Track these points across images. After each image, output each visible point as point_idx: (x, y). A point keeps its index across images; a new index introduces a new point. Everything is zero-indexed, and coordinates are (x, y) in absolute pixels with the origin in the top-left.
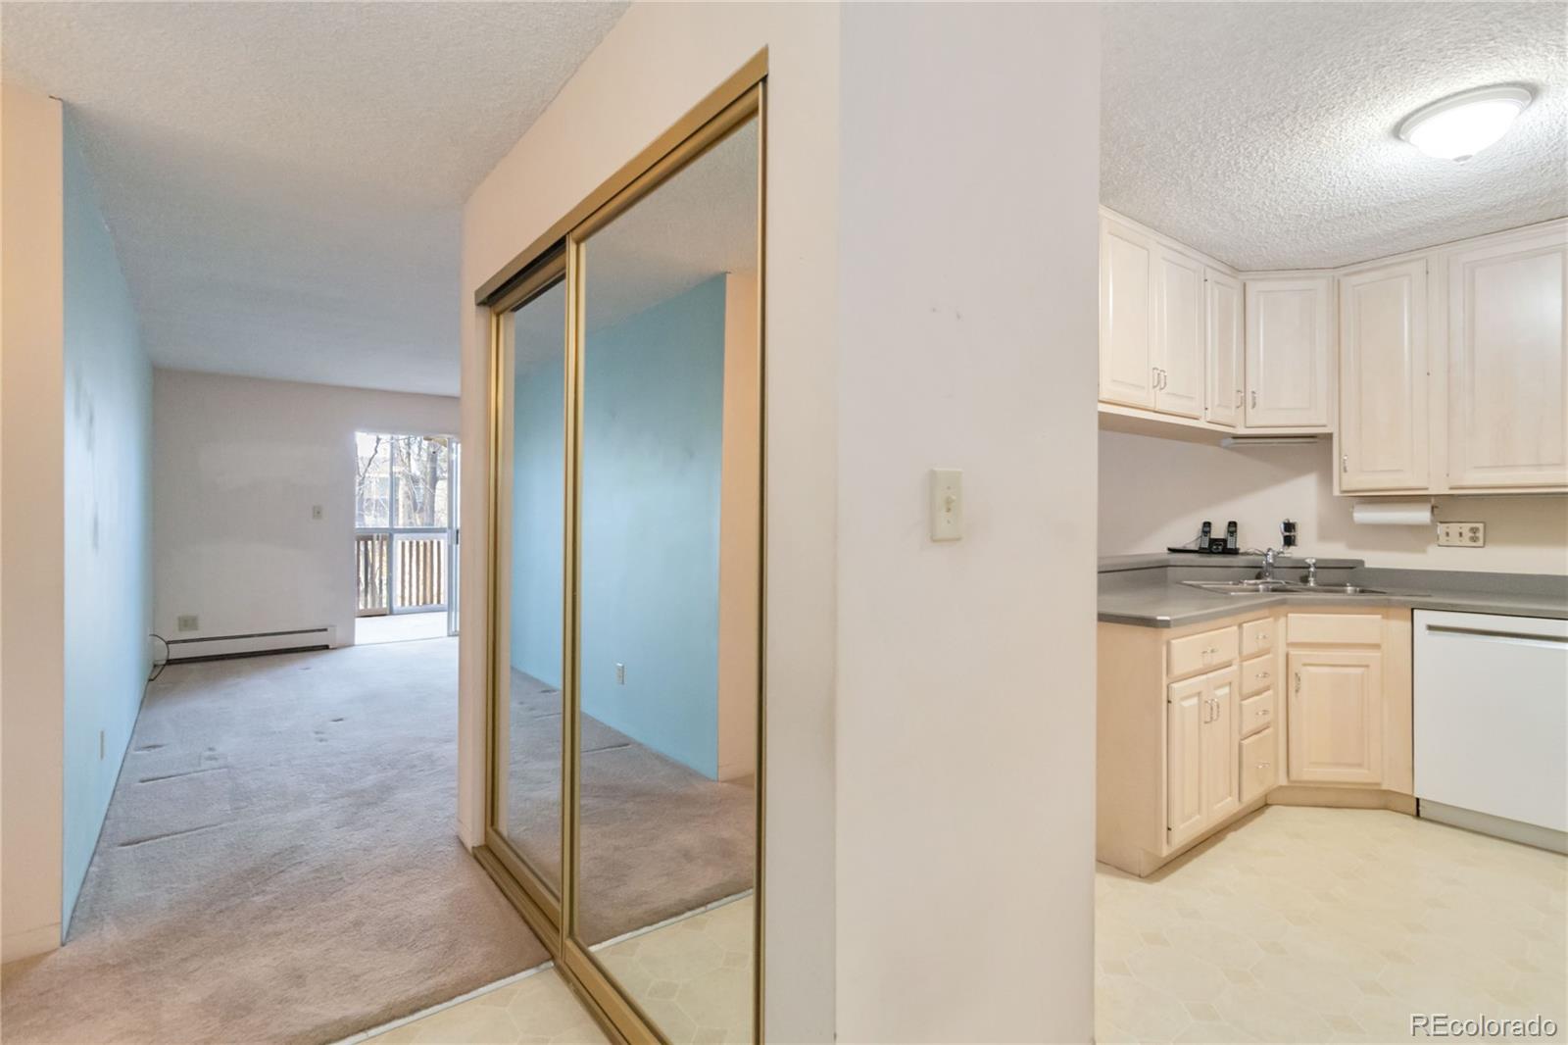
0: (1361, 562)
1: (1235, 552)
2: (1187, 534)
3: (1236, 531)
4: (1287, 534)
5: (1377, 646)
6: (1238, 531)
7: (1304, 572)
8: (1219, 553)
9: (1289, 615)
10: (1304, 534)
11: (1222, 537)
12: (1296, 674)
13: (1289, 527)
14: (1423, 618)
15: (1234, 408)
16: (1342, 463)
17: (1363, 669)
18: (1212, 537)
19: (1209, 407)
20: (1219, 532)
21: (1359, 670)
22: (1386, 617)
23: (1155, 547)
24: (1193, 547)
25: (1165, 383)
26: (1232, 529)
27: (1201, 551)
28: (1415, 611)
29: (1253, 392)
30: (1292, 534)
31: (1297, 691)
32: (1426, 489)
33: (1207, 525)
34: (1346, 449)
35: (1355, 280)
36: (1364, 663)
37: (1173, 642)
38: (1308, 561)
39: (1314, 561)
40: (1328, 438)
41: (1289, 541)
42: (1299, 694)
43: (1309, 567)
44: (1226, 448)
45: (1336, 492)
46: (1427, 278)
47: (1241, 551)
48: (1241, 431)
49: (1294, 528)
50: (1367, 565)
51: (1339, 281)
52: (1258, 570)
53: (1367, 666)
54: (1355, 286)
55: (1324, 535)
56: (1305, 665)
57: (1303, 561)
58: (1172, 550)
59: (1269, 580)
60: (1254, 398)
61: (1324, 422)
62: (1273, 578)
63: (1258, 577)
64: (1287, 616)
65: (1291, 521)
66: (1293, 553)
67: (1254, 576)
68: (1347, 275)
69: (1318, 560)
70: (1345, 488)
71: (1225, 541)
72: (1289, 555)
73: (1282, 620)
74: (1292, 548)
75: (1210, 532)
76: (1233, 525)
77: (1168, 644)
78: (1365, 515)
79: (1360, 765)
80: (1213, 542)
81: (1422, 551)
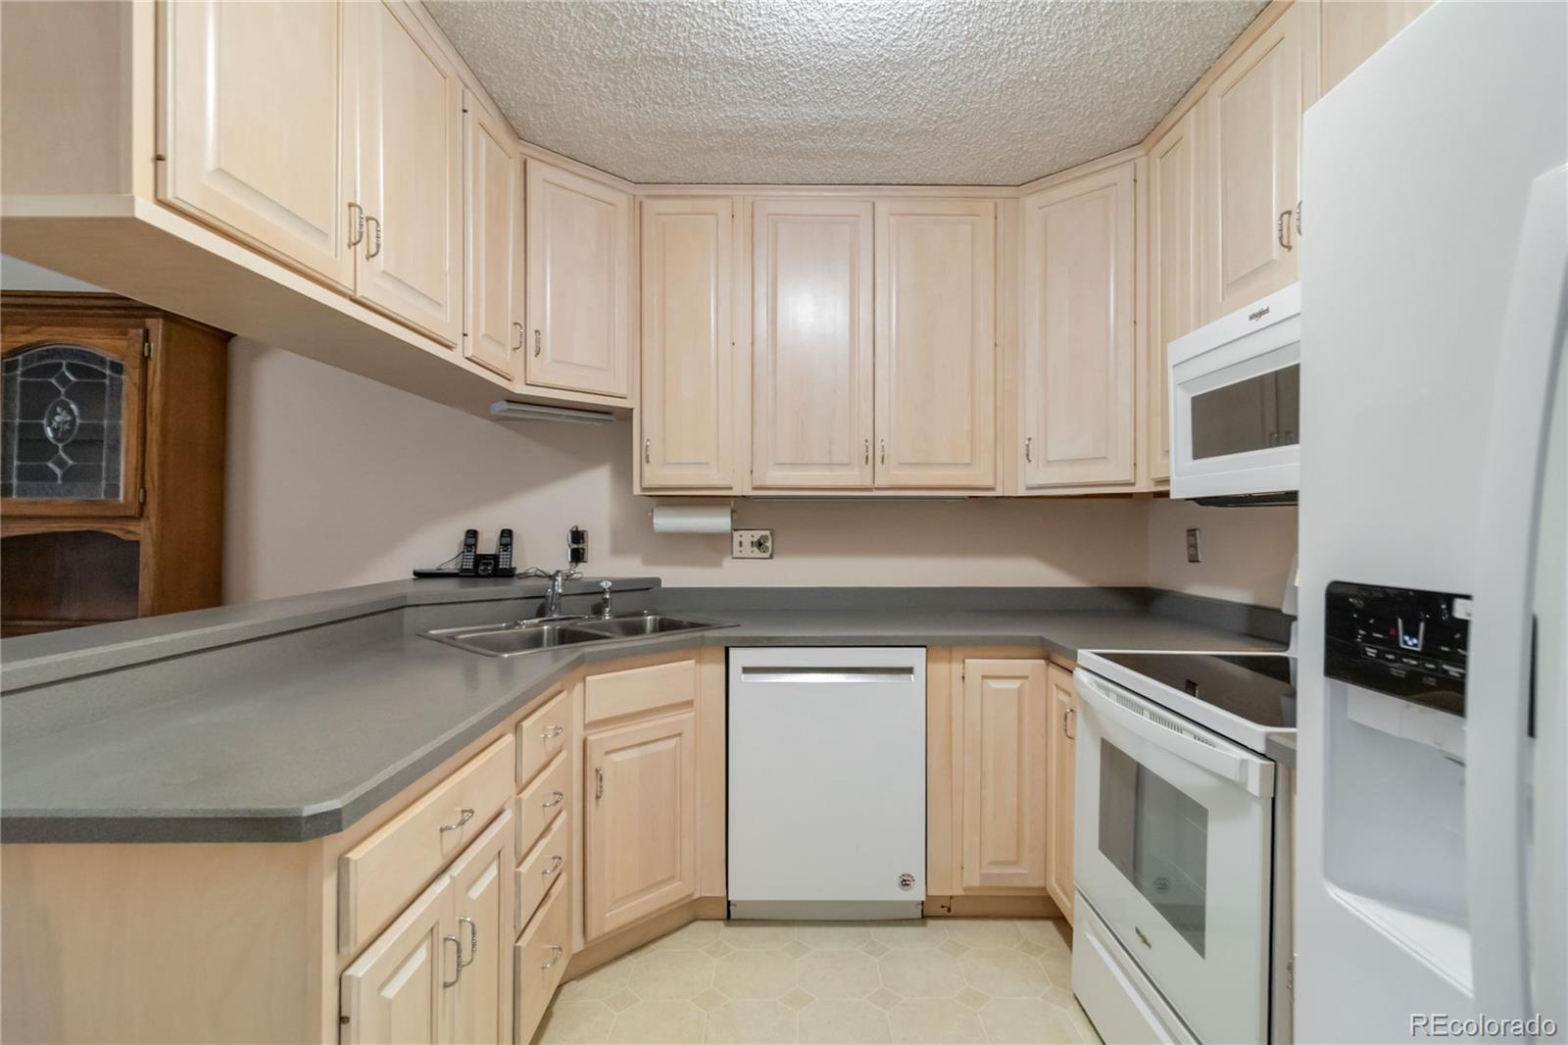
0: (658, 581)
1: (509, 573)
2: (440, 548)
3: (511, 544)
4: (575, 546)
5: (689, 704)
6: (514, 545)
7: (598, 599)
8: (488, 576)
9: (588, 678)
10: (597, 546)
11: (493, 552)
12: (597, 771)
13: (578, 536)
14: (740, 657)
15: (509, 348)
16: (644, 449)
17: (676, 739)
18: (478, 552)
19: (469, 330)
20: (488, 545)
21: (672, 743)
22: (699, 661)
23: (393, 569)
24: (452, 568)
25: (378, 246)
26: (506, 540)
27: (461, 575)
28: (732, 651)
29: (537, 331)
30: (581, 546)
31: (598, 797)
32: (731, 488)
33: (472, 534)
34: (648, 428)
35: (661, 206)
36: (677, 732)
37: (353, 855)
38: (603, 584)
39: (610, 584)
40: (626, 415)
41: (577, 556)
42: (600, 800)
43: (603, 592)
44: (498, 419)
45: (637, 491)
46: (733, 221)
47: (517, 572)
48: (519, 388)
49: (583, 538)
50: (664, 585)
51: (641, 203)
52: (542, 600)
53: (680, 735)
54: (659, 214)
55: (618, 549)
56: (607, 753)
57: (597, 583)
58: (420, 575)
59: (555, 616)
60: (538, 341)
61: (622, 392)
62: (560, 613)
63: (541, 613)
64: (584, 680)
65: (580, 529)
66: (585, 571)
67: (535, 611)
68: (648, 197)
69: (614, 582)
70: (646, 484)
71: (496, 558)
72: (579, 576)
73: (579, 687)
74: (581, 565)
75: (475, 545)
76: (507, 534)
77: (342, 865)
78: (666, 521)
79: (671, 879)
80: (480, 559)
81: (718, 564)
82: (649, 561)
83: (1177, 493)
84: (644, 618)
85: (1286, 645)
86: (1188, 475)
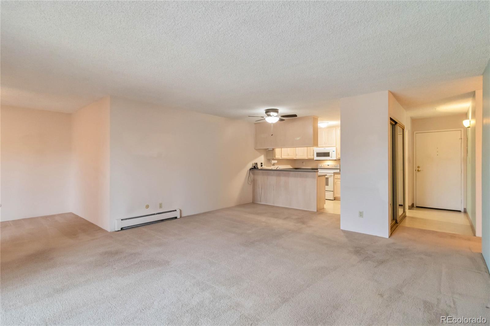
41: (262, 166)
55: (265, 165)
86: (316, 158)
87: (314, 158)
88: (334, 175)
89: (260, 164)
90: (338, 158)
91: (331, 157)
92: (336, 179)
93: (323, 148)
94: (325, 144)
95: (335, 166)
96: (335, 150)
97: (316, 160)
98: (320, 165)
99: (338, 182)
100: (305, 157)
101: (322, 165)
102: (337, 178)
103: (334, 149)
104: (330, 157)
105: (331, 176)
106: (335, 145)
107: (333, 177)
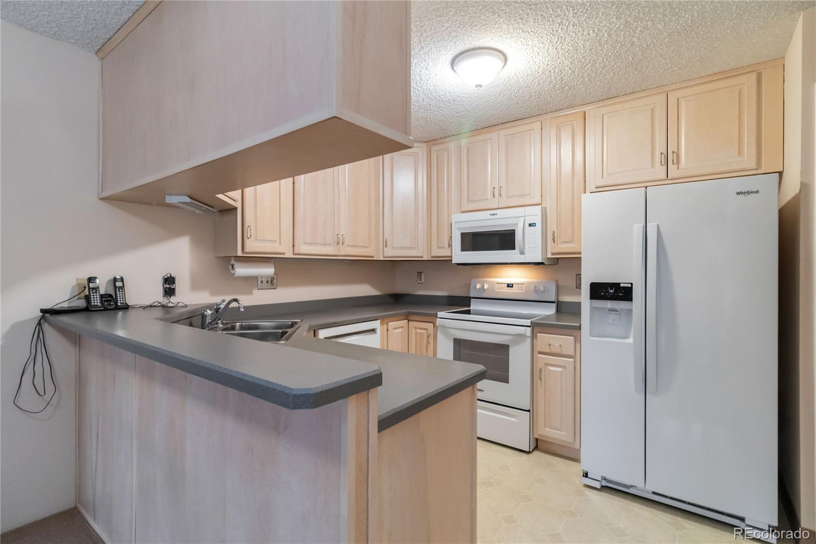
1: (124, 307)
3: (123, 287)
4: (168, 286)
10: (181, 286)
13: (169, 281)
14: (322, 334)
16: (245, 231)
18: (101, 293)
26: (119, 285)
30: (171, 286)
32: (285, 254)
34: (248, 220)
41: (169, 292)
45: (239, 254)
47: (130, 306)
49: (172, 281)
55: (196, 286)
58: (47, 312)
65: (170, 275)
66: (172, 301)
70: (247, 250)
71: (115, 297)
74: (171, 298)
75: (98, 288)
76: (118, 281)
80: (101, 298)
81: (250, 293)
82: (214, 293)
83: (455, 260)
84: (235, 324)
85: (470, 306)
86: (460, 256)
87: (451, 257)
88: (533, 336)
89: (161, 281)
90: (549, 256)
91: (522, 253)
92: (540, 353)
93: (486, 215)
94: (497, 195)
95: (536, 290)
96: (538, 221)
97: (458, 264)
98: (478, 286)
99: (551, 368)
100: (420, 252)
101: (486, 286)
102: (547, 350)
103: (534, 214)
104: (516, 251)
105: (521, 336)
106: (538, 201)
107: (529, 341)
